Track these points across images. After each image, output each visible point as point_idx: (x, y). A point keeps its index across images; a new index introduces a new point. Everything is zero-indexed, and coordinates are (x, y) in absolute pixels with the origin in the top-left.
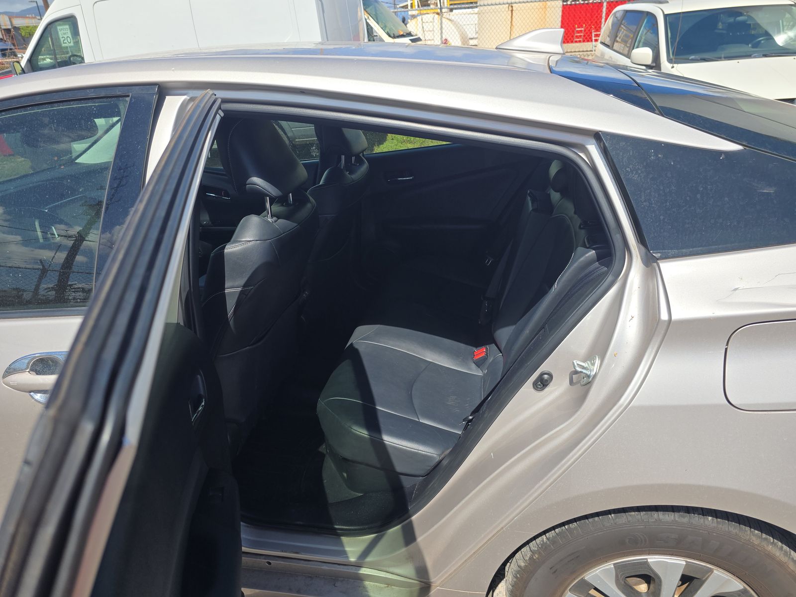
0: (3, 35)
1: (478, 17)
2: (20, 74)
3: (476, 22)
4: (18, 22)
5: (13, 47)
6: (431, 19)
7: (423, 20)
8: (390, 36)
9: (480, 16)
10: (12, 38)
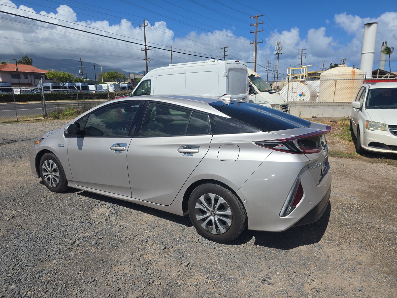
0: (130, 81)
1: (320, 84)
2: (131, 96)
3: (319, 86)
4: (136, 77)
5: (132, 86)
6: (296, 84)
7: (293, 84)
8: (260, 91)
9: (321, 84)
10: (133, 82)
